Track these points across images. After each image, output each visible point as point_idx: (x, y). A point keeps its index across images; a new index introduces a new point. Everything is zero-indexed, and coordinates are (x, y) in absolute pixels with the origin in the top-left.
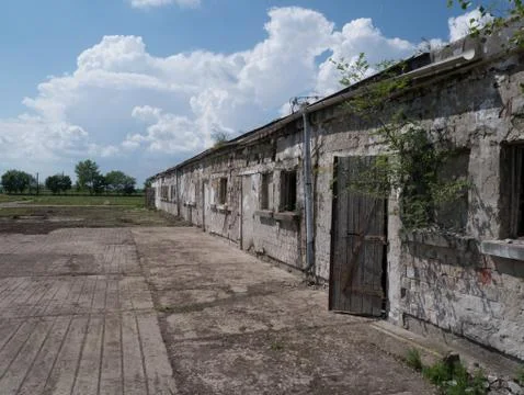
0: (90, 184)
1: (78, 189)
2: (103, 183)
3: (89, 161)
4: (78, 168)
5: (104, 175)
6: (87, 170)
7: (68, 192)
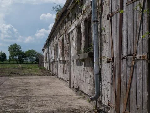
0: (17, 57)
1: (10, 60)
2: (24, 56)
3: (16, 44)
4: (9, 48)
5: (25, 52)
6: (15, 49)
7: (5, 62)
